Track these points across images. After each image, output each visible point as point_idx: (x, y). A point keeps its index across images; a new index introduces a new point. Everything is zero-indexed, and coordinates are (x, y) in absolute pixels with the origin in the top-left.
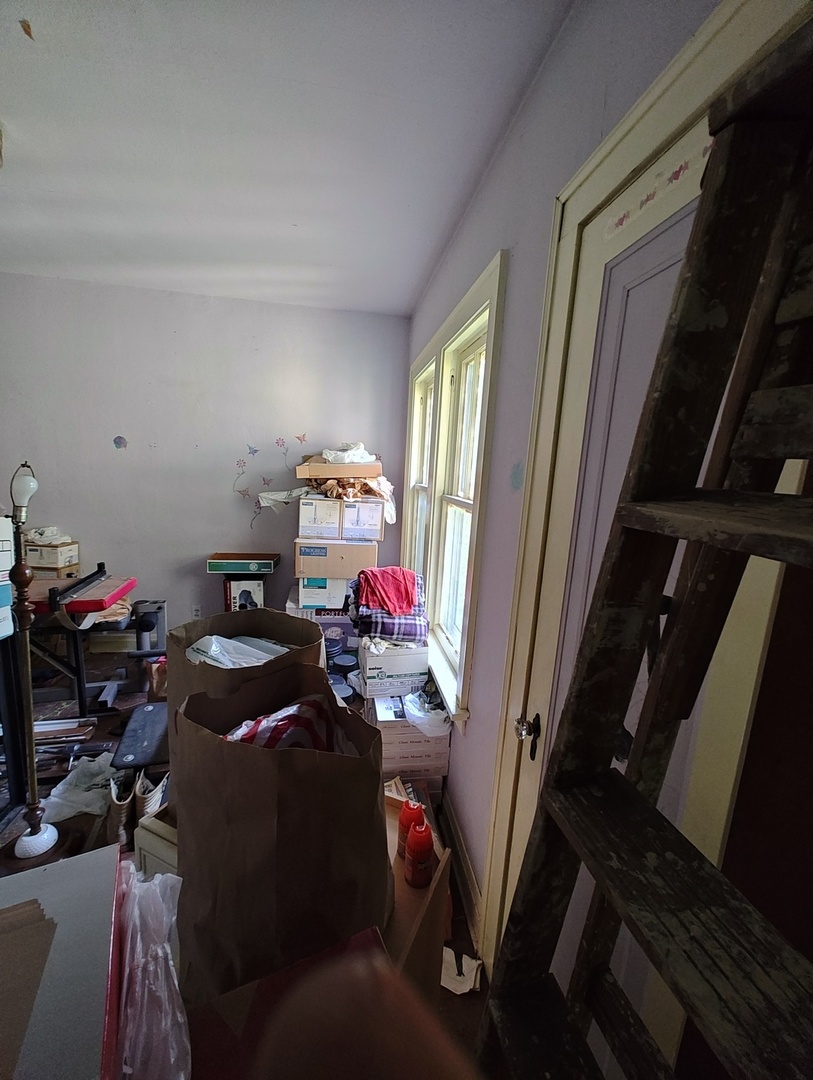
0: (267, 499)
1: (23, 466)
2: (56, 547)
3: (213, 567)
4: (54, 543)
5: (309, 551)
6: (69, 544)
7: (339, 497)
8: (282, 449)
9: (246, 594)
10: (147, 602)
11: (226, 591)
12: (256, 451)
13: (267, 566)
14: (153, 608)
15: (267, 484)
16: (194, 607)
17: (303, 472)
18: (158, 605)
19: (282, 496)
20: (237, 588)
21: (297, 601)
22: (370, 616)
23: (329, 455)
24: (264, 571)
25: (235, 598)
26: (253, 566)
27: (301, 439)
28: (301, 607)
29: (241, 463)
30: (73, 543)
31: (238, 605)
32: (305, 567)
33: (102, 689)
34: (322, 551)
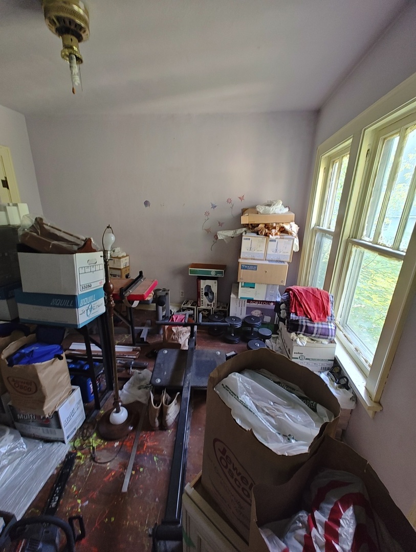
0: (222, 235)
1: (108, 227)
2: (120, 258)
3: (192, 272)
4: (120, 256)
5: (246, 267)
6: (125, 257)
7: (266, 235)
8: (230, 205)
9: (208, 287)
10: (160, 290)
11: (198, 285)
12: (215, 207)
13: (221, 273)
14: (163, 294)
15: (221, 225)
16: (181, 291)
17: (245, 220)
18: (165, 292)
19: (230, 233)
20: (203, 284)
21: (237, 294)
22: (298, 321)
23: (261, 209)
24: (219, 275)
25: (202, 289)
26: (213, 272)
27: (241, 199)
28: (239, 297)
29: (207, 214)
30: (127, 256)
31: (204, 292)
32: (243, 275)
33: (141, 331)
34: (254, 267)
